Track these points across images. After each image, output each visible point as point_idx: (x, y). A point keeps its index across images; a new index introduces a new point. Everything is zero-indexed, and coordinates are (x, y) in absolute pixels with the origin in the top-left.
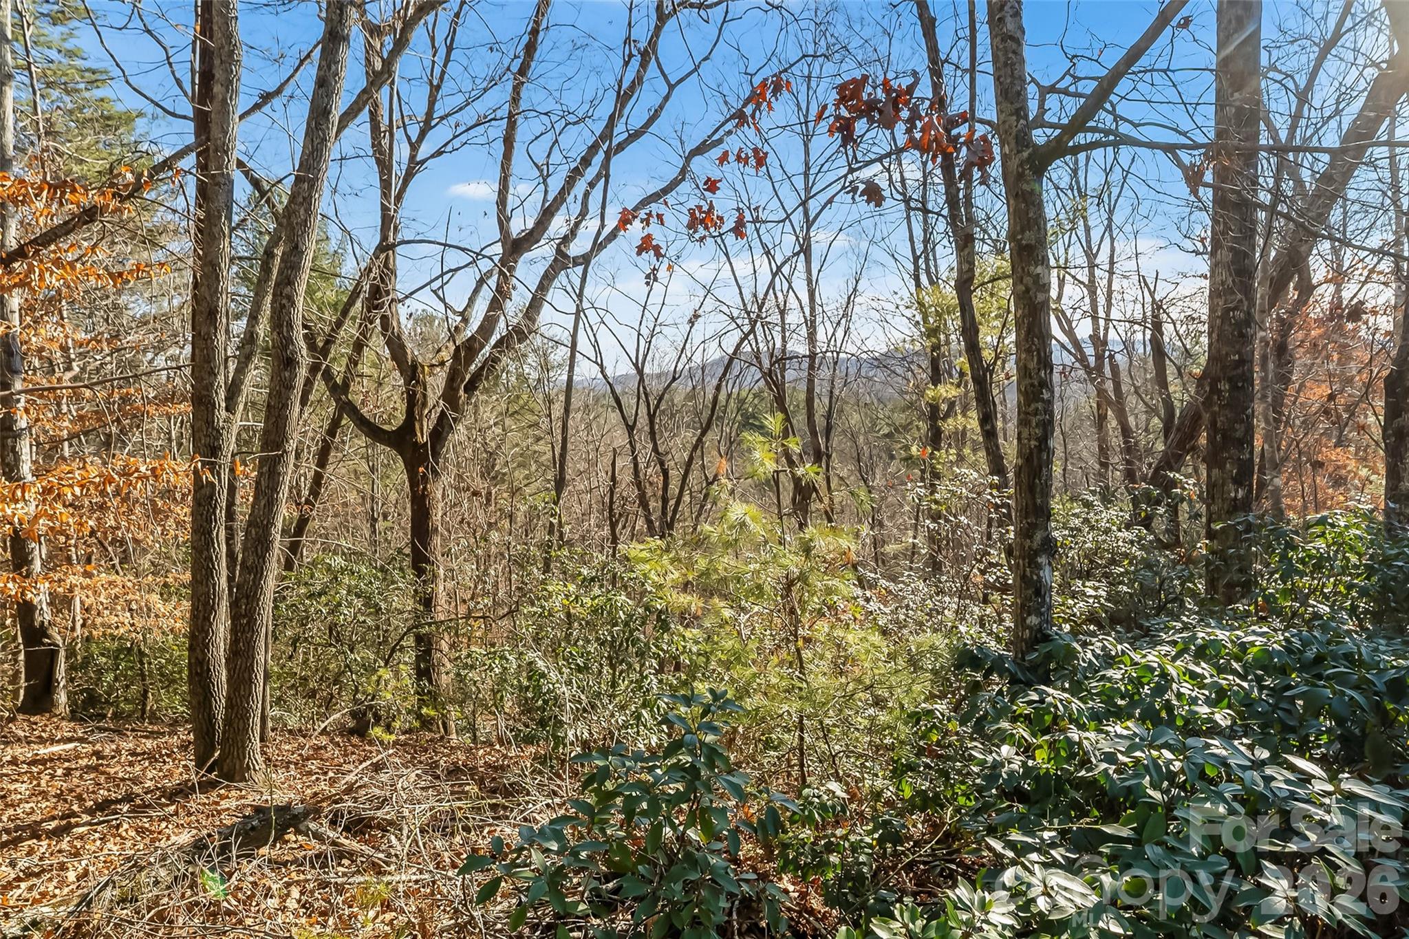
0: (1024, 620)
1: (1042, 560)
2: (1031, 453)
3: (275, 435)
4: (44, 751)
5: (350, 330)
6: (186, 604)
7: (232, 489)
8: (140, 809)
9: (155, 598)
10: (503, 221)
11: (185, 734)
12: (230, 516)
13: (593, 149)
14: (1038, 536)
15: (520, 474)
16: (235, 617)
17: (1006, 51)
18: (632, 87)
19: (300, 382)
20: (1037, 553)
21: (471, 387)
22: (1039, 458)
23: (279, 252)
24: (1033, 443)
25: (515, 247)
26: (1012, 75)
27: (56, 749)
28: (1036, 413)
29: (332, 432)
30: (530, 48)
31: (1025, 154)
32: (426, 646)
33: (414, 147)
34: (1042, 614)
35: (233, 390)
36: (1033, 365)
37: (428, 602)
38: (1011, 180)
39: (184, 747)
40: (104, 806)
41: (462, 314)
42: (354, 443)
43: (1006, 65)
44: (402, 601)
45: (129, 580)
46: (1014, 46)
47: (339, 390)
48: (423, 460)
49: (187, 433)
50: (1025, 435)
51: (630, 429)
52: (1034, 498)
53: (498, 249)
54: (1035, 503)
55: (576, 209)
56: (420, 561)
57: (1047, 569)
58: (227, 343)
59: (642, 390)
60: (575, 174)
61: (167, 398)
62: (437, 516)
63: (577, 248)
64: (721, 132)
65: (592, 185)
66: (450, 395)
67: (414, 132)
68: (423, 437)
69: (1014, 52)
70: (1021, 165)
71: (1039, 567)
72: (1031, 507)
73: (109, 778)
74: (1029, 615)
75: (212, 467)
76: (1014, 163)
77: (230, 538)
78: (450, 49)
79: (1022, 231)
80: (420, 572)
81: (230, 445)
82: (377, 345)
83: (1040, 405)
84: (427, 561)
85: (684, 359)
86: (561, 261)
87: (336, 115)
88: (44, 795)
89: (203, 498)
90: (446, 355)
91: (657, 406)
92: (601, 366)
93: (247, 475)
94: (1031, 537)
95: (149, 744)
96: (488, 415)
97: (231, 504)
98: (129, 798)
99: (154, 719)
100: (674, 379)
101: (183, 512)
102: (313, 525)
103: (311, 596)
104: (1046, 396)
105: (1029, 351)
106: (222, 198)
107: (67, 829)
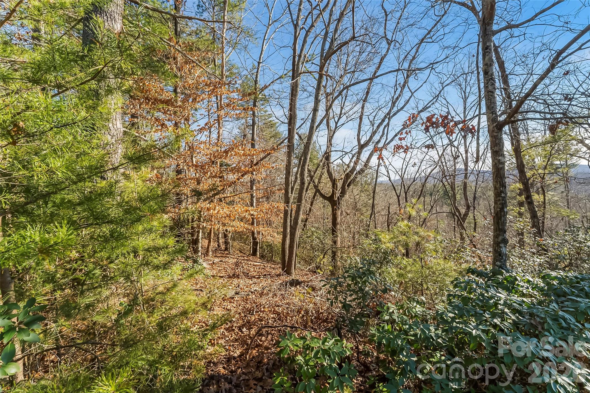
0: (495, 263)
1: (502, 245)
2: (498, 212)
3: (299, 199)
4: (255, 264)
5: (318, 172)
6: (282, 236)
7: (291, 211)
8: (272, 277)
9: (275, 234)
10: (359, 140)
11: (280, 265)
12: (291, 217)
13: (385, 117)
14: (500, 238)
15: (364, 210)
16: (291, 239)
17: (488, 95)
18: (397, 98)
19: (305, 188)
20: (500, 243)
21: (349, 186)
22: (501, 214)
23: (302, 158)
24: (498, 209)
25: (362, 147)
26: (491, 102)
27: (257, 264)
28: (499, 200)
29: (314, 197)
30: (368, 93)
31: (495, 125)
32: (334, 254)
33: (336, 123)
34: (501, 262)
35: (292, 189)
36: (498, 185)
37: (335, 242)
38: (490, 132)
39: (280, 267)
40: (265, 275)
41: (348, 165)
42: (319, 200)
43: (488, 99)
44: (328, 241)
45: (271, 230)
46: (491, 94)
47: (316, 187)
48: (336, 205)
49: (283, 195)
50: (496, 207)
51: (398, 197)
52: (499, 226)
53: (357, 147)
54: (499, 228)
55: (381, 133)
56: (334, 231)
57: (504, 248)
58: (292, 178)
59: (403, 184)
60: (381, 124)
61: (280, 190)
62: (339, 220)
63: (380, 145)
64: (430, 104)
65: (385, 127)
66: (343, 188)
67: (336, 119)
68: (336, 199)
69: (491, 96)
70: (493, 128)
71: (501, 247)
72: (498, 229)
73: (266, 271)
74: (497, 261)
75: (287, 206)
76: (491, 127)
77: (291, 221)
78: (346, 97)
79: (494, 147)
80: (333, 234)
81: (291, 200)
82: (326, 175)
83: (501, 198)
84: (335, 232)
85: (418, 174)
86: (375, 150)
87: (315, 127)
88: (255, 271)
89: (286, 212)
90: (343, 176)
91: (408, 189)
92: (389, 177)
93: (294, 207)
94: (497, 238)
95: (273, 266)
96: (356, 192)
97: (291, 213)
98: (269, 275)
99: (274, 262)
100: (414, 181)
101: (282, 215)
102: (309, 220)
103: (307, 237)
104: (503, 195)
105: (496, 182)
106: (292, 148)
107: (260, 278)
